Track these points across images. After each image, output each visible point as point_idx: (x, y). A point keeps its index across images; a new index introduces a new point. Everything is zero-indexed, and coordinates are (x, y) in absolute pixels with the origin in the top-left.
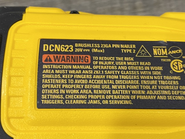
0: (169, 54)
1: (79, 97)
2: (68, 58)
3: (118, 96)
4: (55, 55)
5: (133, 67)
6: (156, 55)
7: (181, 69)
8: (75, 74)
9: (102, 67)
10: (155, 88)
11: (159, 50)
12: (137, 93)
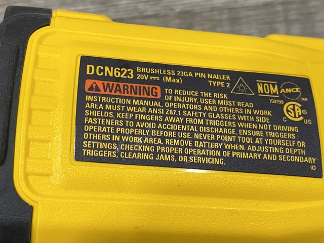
0: (281, 92)
1: (142, 148)
2: (126, 87)
3: (203, 150)
4: (106, 83)
5: (227, 109)
6: (261, 93)
7: (299, 116)
8: (137, 113)
9: (179, 105)
10: (260, 142)
11: (266, 86)
12: (233, 148)
